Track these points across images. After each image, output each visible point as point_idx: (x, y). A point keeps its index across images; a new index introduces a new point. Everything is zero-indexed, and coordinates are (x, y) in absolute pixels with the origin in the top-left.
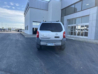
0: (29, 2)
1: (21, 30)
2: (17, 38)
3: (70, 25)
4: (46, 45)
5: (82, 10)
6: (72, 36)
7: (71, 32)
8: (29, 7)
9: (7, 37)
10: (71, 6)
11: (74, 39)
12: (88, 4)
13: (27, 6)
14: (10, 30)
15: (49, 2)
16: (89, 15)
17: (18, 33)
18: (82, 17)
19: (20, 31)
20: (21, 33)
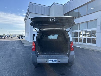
0: (29, 7)
1: (22, 37)
2: (14, 48)
3: (75, 31)
4: (46, 62)
5: (88, 14)
6: (77, 43)
7: (76, 38)
8: (30, 13)
9: (4, 45)
10: (74, 11)
11: (80, 47)
12: (93, 8)
13: (27, 12)
14: (11, 37)
15: (50, 7)
16: (96, 19)
17: (18, 41)
18: (88, 21)
19: (20, 38)
20: (21, 40)
